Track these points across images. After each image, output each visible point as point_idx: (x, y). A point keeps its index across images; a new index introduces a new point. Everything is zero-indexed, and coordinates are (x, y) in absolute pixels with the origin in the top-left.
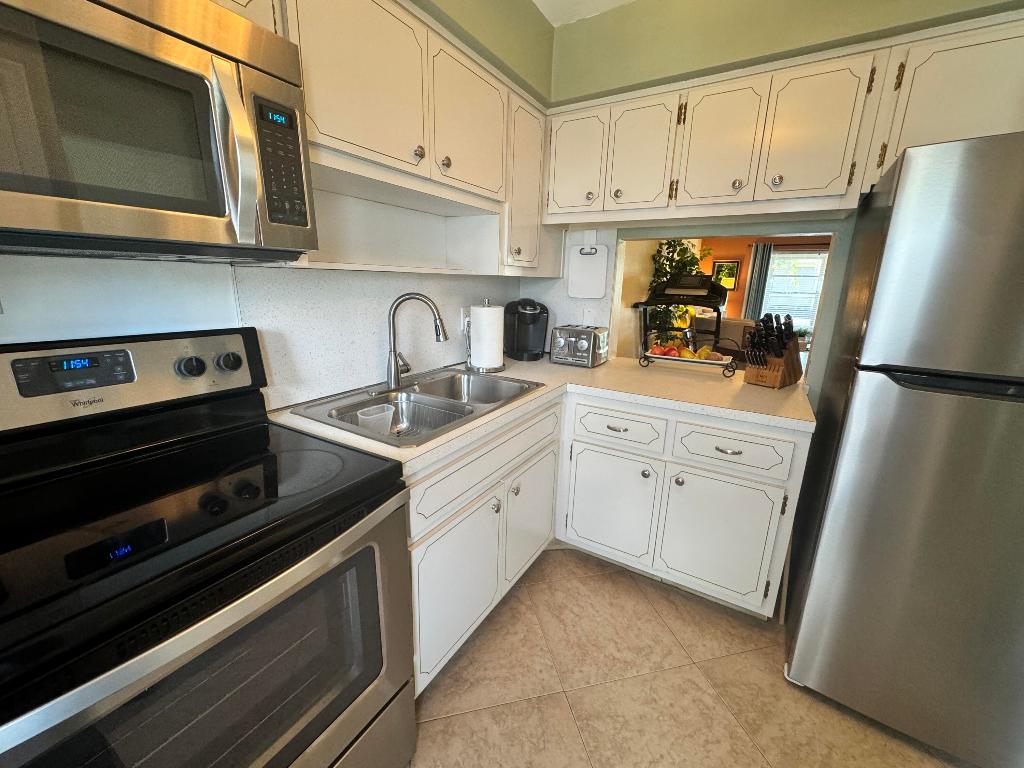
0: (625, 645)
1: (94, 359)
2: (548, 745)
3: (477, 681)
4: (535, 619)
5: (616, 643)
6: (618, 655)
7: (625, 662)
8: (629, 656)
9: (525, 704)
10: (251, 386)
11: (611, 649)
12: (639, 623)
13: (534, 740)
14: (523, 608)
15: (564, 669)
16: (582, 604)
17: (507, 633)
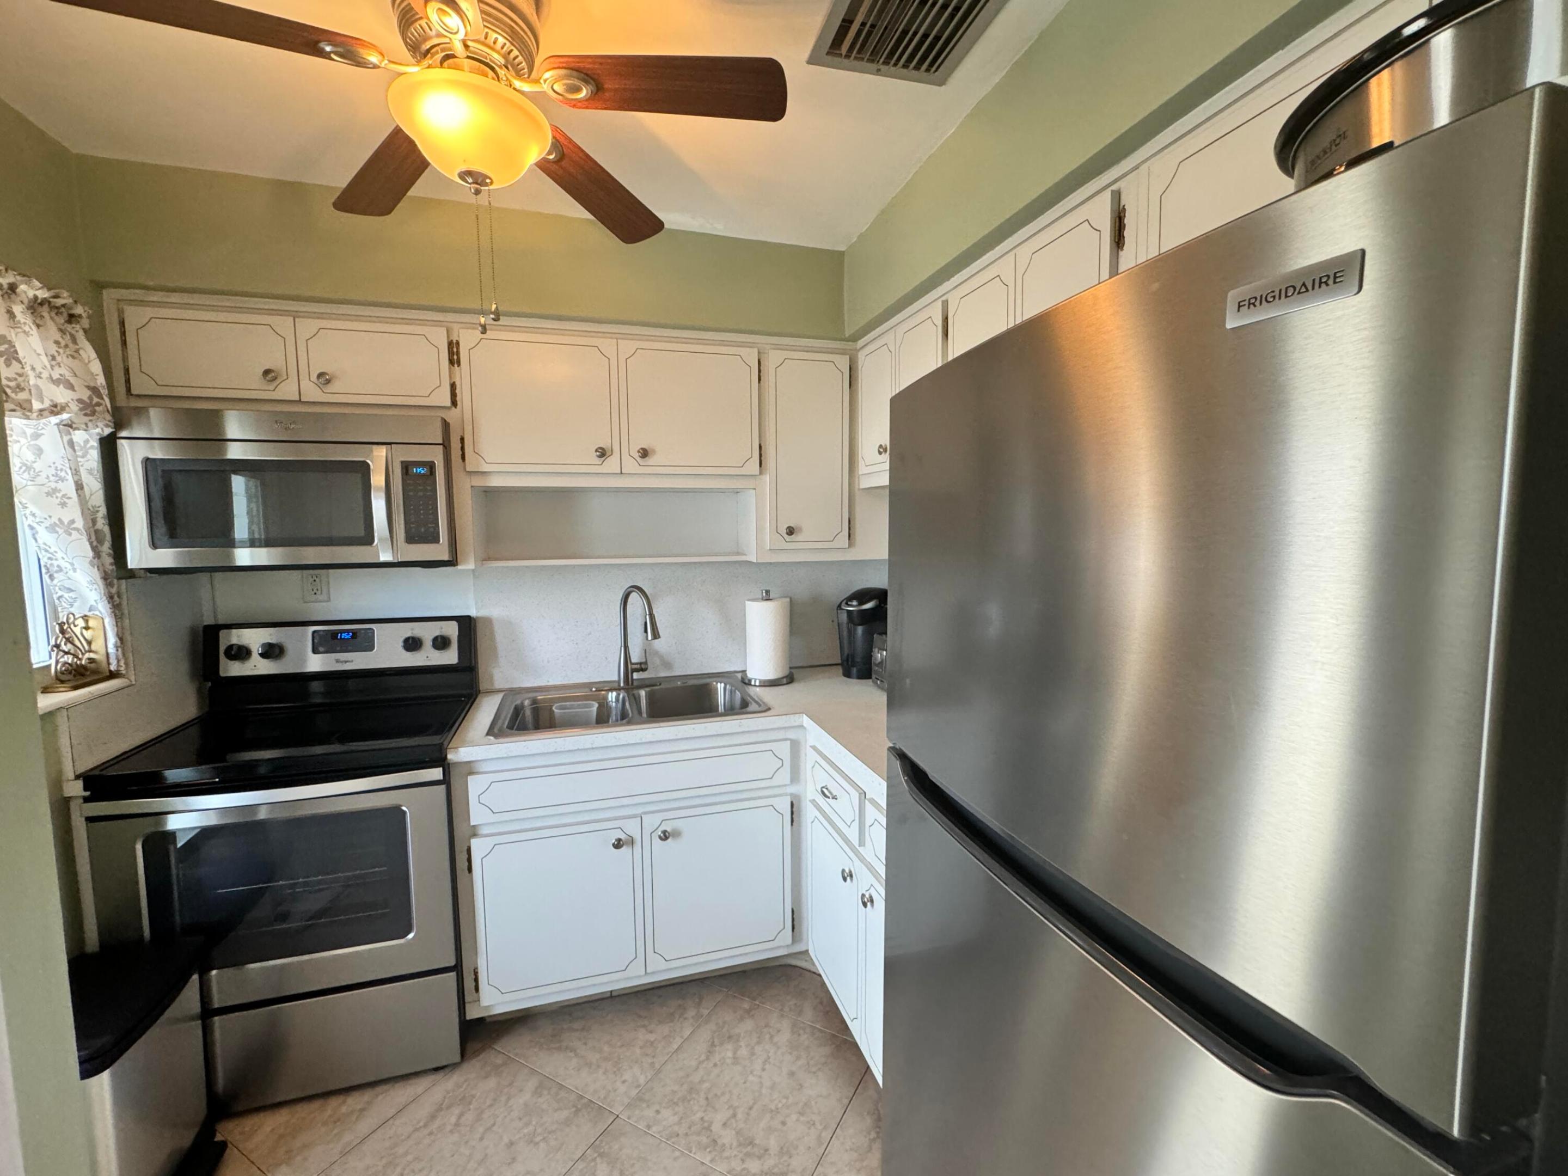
0: (741, 1125)
1: (355, 634)
2: (542, 1145)
3: (567, 1048)
4: (687, 1033)
5: (734, 1116)
6: (716, 1127)
7: (715, 1141)
8: (727, 1137)
9: (573, 1097)
10: (457, 664)
11: (719, 1118)
12: (794, 1117)
13: (539, 1130)
14: (691, 1013)
15: (647, 1097)
16: (758, 1049)
17: (644, 1026)
